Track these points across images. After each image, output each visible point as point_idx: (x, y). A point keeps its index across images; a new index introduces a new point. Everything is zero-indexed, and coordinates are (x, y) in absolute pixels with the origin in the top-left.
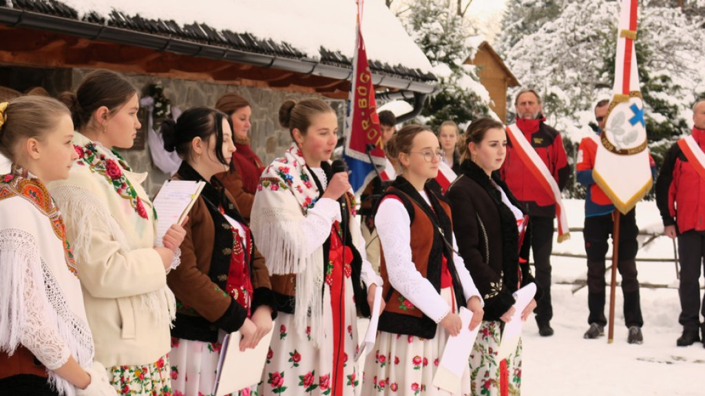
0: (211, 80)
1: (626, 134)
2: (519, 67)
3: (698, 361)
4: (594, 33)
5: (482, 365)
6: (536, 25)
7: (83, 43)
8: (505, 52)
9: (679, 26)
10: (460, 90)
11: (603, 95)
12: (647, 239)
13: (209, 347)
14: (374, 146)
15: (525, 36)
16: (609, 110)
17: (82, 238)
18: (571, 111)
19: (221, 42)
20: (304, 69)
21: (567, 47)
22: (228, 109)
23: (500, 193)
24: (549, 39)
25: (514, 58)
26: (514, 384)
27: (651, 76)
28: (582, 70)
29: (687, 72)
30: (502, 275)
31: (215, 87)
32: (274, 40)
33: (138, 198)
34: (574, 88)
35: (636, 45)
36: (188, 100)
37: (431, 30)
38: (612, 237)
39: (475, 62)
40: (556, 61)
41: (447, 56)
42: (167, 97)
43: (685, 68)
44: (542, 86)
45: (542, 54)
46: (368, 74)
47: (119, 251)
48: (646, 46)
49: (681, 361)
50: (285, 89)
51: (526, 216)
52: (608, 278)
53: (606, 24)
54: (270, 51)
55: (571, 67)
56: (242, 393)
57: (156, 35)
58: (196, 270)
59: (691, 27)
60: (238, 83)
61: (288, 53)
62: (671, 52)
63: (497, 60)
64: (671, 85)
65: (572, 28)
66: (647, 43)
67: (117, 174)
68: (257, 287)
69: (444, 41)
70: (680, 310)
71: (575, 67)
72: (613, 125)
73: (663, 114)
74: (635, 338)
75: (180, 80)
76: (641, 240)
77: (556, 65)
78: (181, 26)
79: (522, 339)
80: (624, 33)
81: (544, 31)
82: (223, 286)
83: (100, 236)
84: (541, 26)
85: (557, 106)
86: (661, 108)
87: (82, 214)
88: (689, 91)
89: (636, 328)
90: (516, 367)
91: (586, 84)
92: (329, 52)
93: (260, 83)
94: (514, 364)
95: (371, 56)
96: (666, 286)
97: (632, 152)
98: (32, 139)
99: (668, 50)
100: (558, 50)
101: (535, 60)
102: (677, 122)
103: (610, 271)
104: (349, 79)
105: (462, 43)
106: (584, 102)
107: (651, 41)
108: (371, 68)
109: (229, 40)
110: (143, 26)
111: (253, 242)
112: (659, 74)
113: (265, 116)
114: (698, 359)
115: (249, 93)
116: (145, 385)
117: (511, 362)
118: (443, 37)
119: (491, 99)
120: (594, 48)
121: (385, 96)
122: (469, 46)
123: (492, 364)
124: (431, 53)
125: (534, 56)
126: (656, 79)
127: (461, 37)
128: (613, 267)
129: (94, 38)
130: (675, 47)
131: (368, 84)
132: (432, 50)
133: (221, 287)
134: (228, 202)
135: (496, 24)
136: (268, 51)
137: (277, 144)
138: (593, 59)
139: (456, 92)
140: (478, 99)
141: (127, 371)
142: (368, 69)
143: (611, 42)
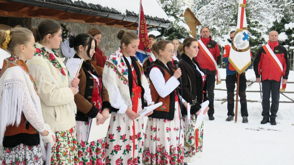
0: (84, 22)
1: (241, 44)
2: (201, 18)
3: (269, 130)
4: (230, 5)
5: (189, 131)
6: (207, 2)
7: (36, 8)
8: (196, 12)
9: (262, 2)
10: (179, 26)
11: (233, 29)
12: (250, 83)
13: (85, 123)
14: (147, 48)
15: (203, 6)
16: (235, 35)
17: (41, 84)
18: (221, 35)
19: (89, 8)
20: (120, 18)
21: (219, 10)
22: (93, 34)
23: (196, 66)
24: (212, 7)
25: (199, 14)
26: (200, 138)
27: (251, 21)
28: (225, 19)
29: (265, 20)
30: (197, 97)
31: (86, 25)
32: (108, 7)
33: (62, 68)
34: (222, 26)
35: (246, 9)
36: (75, 30)
37: (168, 3)
38: (237, 83)
39: (184, 16)
40: (215, 16)
41: (174, 13)
42: (68, 29)
43: (264, 18)
44: (210, 25)
45: (210, 13)
46: (144, 20)
47: (56, 88)
48: (249, 10)
49: (262, 130)
50: (112, 26)
51: (206, 75)
52: (235, 98)
53: (234, 2)
54: (107, 12)
55: (221, 18)
56: (98, 141)
57: (64, 5)
58: (79, 94)
59: (266, 3)
60: (95, 24)
61: (114, 12)
62: (259, 12)
63: (193, 15)
64: (259, 25)
65: (221, 3)
66: (250, 9)
67: (53, 59)
68: (104, 101)
69: (172, 8)
70: (262, 110)
71: (222, 18)
72: (236, 41)
73: (255, 36)
74: (245, 121)
75: (72, 22)
76: (247, 84)
77: (214, 17)
78: (73, 2)
79: (203, 121)
80: (241, 5)
81: (211, 4)
82: (90, 100)
83: (48, 82)
84: (209, 2)
85: (215, 33)
86: (255, 34)
87: (41, 75)
88: (265, 27)
89: (246, 117)
90: (201, 132)
91: (226, 24)
92: (130, 12)
93: (103, 24)
94: (200, 131)
95: (146, 13)
96: (257, 101)
97: (244, 50)
98: (22, 45)
99: (257, 11)
100: (216, 11)
101: (207, 15)
102: (261, 39)
103: (236, 95)
104: (137, 22)
105: (179, 8)
106: (226, 31)
107: (251, 8)
108: (145, 18)
109: (91, 7)
110: (59, 2)
111: (102, 84)
112: (254, 21)
113: (105, 36)
114: (269, 129)
115: (99, 28)
116: (65, 139)
117: (199, 130)
118: (172, 6)
119: (190, 30)
120: (229, 11)
121: (150, 29)
122: (182, 10)
123: (192, 130)
124: (167, 12)
125: (206, 14)
126: (253, 22)
127: (179, 6)
128: (237, 94)
129: (40, 6)
130: (260, 10)
131: (144, 25)
132: (168, 11)
133: (89, 101)
134: (93, 69)
135: (192, 1)
136: (106, 12)
137: (109, 47)
138: (229, 15)
139: (177, 27)
140: (186, 30)
141: (58, 133)
142: (144, 19)
143: (236, 8)
